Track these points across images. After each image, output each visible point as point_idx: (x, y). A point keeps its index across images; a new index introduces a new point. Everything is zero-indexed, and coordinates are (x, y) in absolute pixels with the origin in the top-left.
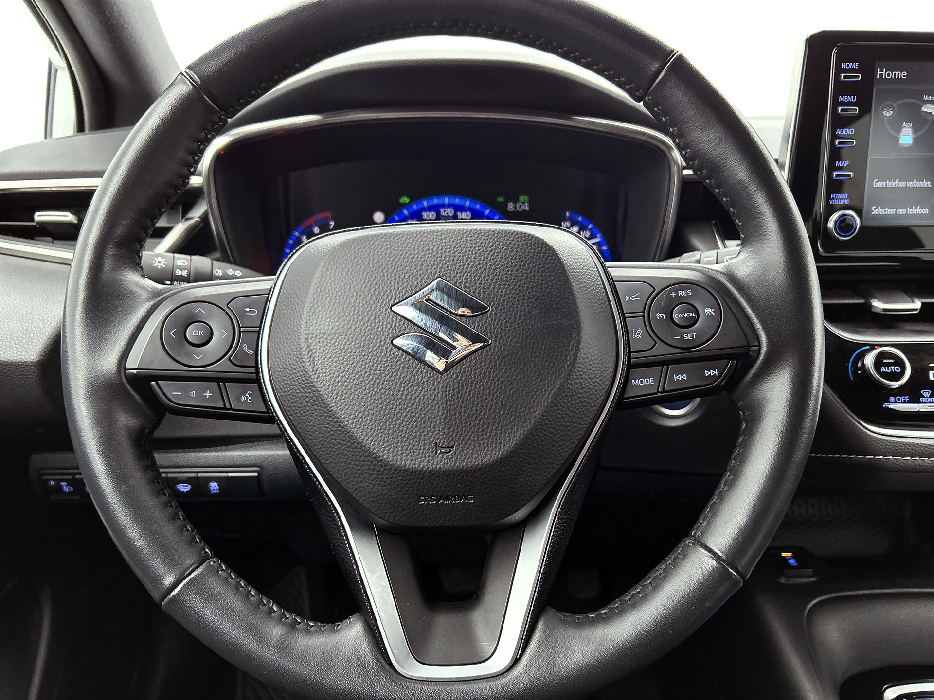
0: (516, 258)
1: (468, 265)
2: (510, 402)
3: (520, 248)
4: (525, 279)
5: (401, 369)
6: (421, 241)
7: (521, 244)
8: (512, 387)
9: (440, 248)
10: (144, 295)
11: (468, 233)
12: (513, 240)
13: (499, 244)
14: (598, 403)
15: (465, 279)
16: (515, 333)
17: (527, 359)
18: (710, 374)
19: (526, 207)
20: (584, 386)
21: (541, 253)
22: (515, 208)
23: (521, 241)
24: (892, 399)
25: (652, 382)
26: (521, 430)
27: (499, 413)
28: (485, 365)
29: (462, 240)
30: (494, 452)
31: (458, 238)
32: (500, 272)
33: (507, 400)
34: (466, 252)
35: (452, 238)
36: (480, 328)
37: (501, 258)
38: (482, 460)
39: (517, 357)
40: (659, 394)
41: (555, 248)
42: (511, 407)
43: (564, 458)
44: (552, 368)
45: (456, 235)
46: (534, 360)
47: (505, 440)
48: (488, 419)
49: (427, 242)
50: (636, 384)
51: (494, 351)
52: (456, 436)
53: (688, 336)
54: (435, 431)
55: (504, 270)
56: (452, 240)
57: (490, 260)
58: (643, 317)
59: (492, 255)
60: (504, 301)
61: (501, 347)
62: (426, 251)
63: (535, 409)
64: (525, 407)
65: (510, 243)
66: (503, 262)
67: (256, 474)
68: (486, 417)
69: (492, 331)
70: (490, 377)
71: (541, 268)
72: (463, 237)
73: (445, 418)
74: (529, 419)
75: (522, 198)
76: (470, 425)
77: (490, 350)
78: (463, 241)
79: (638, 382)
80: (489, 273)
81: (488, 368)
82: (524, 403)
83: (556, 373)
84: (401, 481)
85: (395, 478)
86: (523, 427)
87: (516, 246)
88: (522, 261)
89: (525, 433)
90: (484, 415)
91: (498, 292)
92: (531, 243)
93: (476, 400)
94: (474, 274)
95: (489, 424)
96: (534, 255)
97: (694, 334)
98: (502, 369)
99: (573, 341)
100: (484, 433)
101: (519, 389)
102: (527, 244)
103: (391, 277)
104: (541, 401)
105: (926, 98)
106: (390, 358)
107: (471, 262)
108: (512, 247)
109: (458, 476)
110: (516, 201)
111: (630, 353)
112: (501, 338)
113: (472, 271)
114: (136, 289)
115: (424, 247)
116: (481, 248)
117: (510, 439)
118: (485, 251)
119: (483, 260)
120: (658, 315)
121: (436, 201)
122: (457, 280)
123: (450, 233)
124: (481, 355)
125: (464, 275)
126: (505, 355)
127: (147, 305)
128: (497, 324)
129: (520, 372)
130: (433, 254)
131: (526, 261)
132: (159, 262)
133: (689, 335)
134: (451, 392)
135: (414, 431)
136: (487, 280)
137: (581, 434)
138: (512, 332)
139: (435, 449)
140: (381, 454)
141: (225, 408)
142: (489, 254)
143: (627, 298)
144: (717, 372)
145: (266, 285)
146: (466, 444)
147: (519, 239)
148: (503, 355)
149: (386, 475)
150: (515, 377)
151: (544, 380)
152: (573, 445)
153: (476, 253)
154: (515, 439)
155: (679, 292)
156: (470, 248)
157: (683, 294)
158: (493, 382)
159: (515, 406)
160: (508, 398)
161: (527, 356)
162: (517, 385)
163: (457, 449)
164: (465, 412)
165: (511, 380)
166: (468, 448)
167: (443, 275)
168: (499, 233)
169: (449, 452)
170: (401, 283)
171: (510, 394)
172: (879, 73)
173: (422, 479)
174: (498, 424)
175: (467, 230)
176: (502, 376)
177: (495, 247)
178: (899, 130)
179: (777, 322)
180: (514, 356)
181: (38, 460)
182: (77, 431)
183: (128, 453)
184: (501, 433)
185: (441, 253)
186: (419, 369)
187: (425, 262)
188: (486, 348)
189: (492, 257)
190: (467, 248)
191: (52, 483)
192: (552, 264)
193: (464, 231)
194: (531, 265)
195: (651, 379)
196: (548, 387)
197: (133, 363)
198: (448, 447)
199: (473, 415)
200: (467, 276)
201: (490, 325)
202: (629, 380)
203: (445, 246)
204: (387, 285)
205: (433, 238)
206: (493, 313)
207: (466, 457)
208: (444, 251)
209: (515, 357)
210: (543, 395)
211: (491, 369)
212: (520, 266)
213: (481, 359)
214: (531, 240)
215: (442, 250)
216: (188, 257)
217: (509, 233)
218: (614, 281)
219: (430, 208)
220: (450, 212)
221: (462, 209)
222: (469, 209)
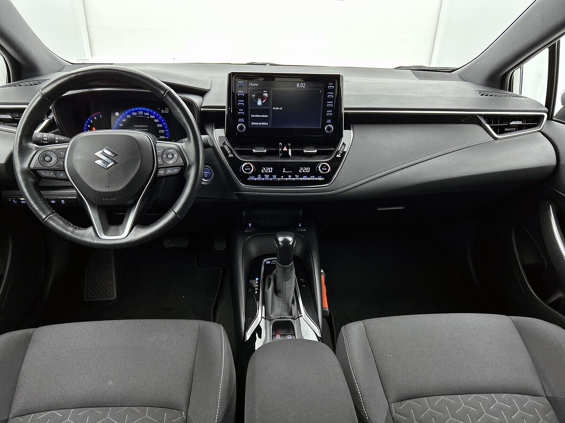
3: (127, 139)
4: (128, 147)
5: (97, 168)
10: (34, 149)
18: (176, 171)
19: (168, 112)
21: (133, 141)
22: (164, 112)
24: (250, 177)
25: (163, 172)
26: (126, 183)
27: (121, 179)
28: (117, 168)
36: (117, 159)
37: (122, 142)
39: (125, 166)
40: (165, 175)
46: (130, 167)
48: (118, 180)
52: (110, 184)
54: (105, 183)
55: (123, 145)
58: (161, 156)
60: (122, 153)
61: (121, 164)
63: (130, 178)
65: (125, 138)
67: (76, 198)
69: (119, 160)
71: (132, 144)
73: (108, 180)
74: (128, 180)
76: (114, 182)
77: (118, 165)
79: (160, 172)
80: (119, 145)
82: (127, 177)
85: (97, 193)
88: (128, 142)
91: (121, 150)
94: (115, 146)
96: (131, 141)
98: (121, 169)
99: (139, 162)
100: (117, 183)
105: (264, 91)
106: (94, 166)
109: (111, 193)
111: (158, 165)
112: (121, 162)
114: (31, 147)
120: (165, 156)
121: (137, 109)
126: (122, 166)
127: (35, 151)
129: (126, 169)
132: (39, 136)
133: (171, 161)
136: (118, 147)
139: (105, 187)
140: (93, 188)
141: (56, 177)
142: (119, 141)
143: (158, 151)
145: (66, 146)
146: (113, 186)
149: (94, 193)
155: (170, 150)
158: (119, 172)
163: (111, 187)
165: (124, 171)
168: (122, 136)
172: (250, 84)
173: (103, 194)
174: (121, 182)
176: (121, 171)
177: (121, 139)
178: (257, 100)
181: (5, 193)
182: (19, 182)
183: (32, 187)
184: (121, 184)
186: (101, 169)
191: (10, 200)
192: (135, 143)
194: (130, 144)
197: (32, 166)
198: (108, 187)
200: (113, 146)
201: (119, 158)
202: (157, 172)
206: (119, 155)
207: (113, 189)
211: (119, 169)
212: (127, 144)
216: (47, 134)
218: (156, 147)
219: (135, 111)
220: (142, 113)
221: (146, 112)
222: (148, 112)
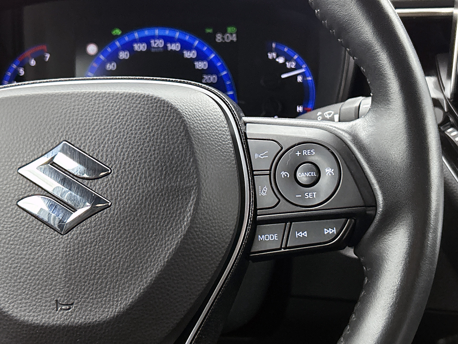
0: (140, 122)
1: (94, 128)
2: (127, 262)
3: (146, 111)
4: (148, 142)
5: (25, 230)
6: (52, 104)
7: (146, 107)
8: (130, 247)
9: (69, 111)
11: (97, 96)
12: (139, 103)
13: (126, 108)
14: (217, 261)
15: (90, 142)
16: (134, 195)
17: (145, 220)
18: (329, 232)
19: (234, 38)
20: (201, 245)
21: (165, 116)
22: (223, 39)
23: (147, 104)
25: (276, 238)
26: (137, 288)
27: (117, 272)
28: (105, 226)
29: (90, 103)
30: (111, 310)
31: (87, 101)
32: (124, 135)
33: (124, 260)
34: (93, 115)
35: (81, 101)
36: (101, 190)
37: (127, 121)
38: (99, 317)
39: (136, 218)
40: (283, 250)
41: (180, 111)
42: (128, 266)
43: (183, 313)
44: (169, 229)
45: (85, 98)
46: (153, 221)
47: (122, 298)
48: (106, 278)
49: (57, 105)
50: (261, 239)
51: (114, 213)
52: (75, 294)
53: (308, 195)
54: (56, 289)
55: (127, 133)
56: (81, 103)
57: (115, 123)
58: (270, 175)
59: (118, 118)
60: (125, 164)
61: (120, 209)
62: (55, 114)
63: (152, 269)
64: (142, 266)
65: (136, 106)
66: (128, 125)
68: (104, 276)
69: (113, 193)
70: (109, 238)
71: (165, 131)
72: (91, 100)
73: (65, 277)
74: (146, 278)
75: (230, 29)
76: (89, 284)
77: (110, 212)
78: (91, 105)
79: (264, 237)
80: (114, 136)
81: (107, 229)
82: (141, 262)
83: (173, 233)
84: (25, 335)
85: (20, 332)
86: (139, 286)
87: (142, 109)
88: (147, 124)
89: (142, 291)
90: (103, 274)
91: (120, 155)
92: (156, 106)
93: (94, 260)
94: (98, 137)
95: (107, 283)
96: (158, 118)
97: (315, 193)
98: (120, 230)
99: (191, 202)
100: (102, 291)
101: (137, 249)
102: (152, 107)
103: (20, 140)
104: (157, 261)
106: (15, 219)
107: (97, 125)
108: (138, 110)
109: (77, 332)
110: (224, 32)
111: (256, 209)
112: (120, 200)
113: (96, 134)
115: (54, 110)
116: (107, 111)
117: (127, 297)
118: (111, 114)
119: (109, 123)
120: (283, 173)
121: (146, 33)
122: (81, 143)
123: (80, 96)
124: (101, 216)
125: (88, 138)
126: (124, 217)
128: (118, 186)
129: (138, 233)
130: (61, 118)
131: (150, 124)
133: (310, 194)
134: (71, 252)
135: (37, 288)
136: (111, 143)
137: (199, 291)
138: (132, 195)
139: (55, 306)
140: (7, 310)
142: (115, 117)
143: (257, 156)
144: (335, 231)
146: (84, 302)
147: (146, 103)
148: (122, 216)
149: (11, 329)
150: (133, 238)
151: (162, 240)
152: (193, 301)
153: (102, 116)
154: (131, 297)
155: (304, 151)
156: (98, 111)
157: (307, 153)
158: (112, 242)
159: (132, 265)
160: (126, 258)
161: (146, 217)
162: (135, 245)
163: (77, 307)
164: (84, 272)
165: (129, 240)
166: (86, 306)
167: (69, 138)
168: (126, 96)
169: (69, 309)
170: (29, 146)
171: (128, 254)
173: (44, 334)
174: (116, 283)
175: (96, 93)
176: (121, 237)
177: (122, 110)
179: (393, 183)
180: (133, 217)
184: (118, 292)
185: (69, 117)
186: (42, 230)
187: (53, 126)
188: (106, 210)
189: (117, 121)
190: (94, 111)
192: (175, 127)
193: (94, 94)
194: (155, 129)
195: (275, 235)
196: (165, 247)
198: (67, 305)
199: (92, 274)
200: (92, 139)
201: (110, 187)
202: (256, 236)
203: (73, 109)
204: (16, 148)
205: (63, 102)
206: (114, 176)
207: (84, 314)
208: (72, 114)
209: (134, 219)
210: (160, 255)
211: (110, 230)
212: (144, 128)
213: (101, 220)
214: (157, 102)
215: (70, 113)
217: (136, 96)
218: (246, 138)
219: (142, 40)
220: (160, 43)
221: (171, 40)
222: (179, 41)
